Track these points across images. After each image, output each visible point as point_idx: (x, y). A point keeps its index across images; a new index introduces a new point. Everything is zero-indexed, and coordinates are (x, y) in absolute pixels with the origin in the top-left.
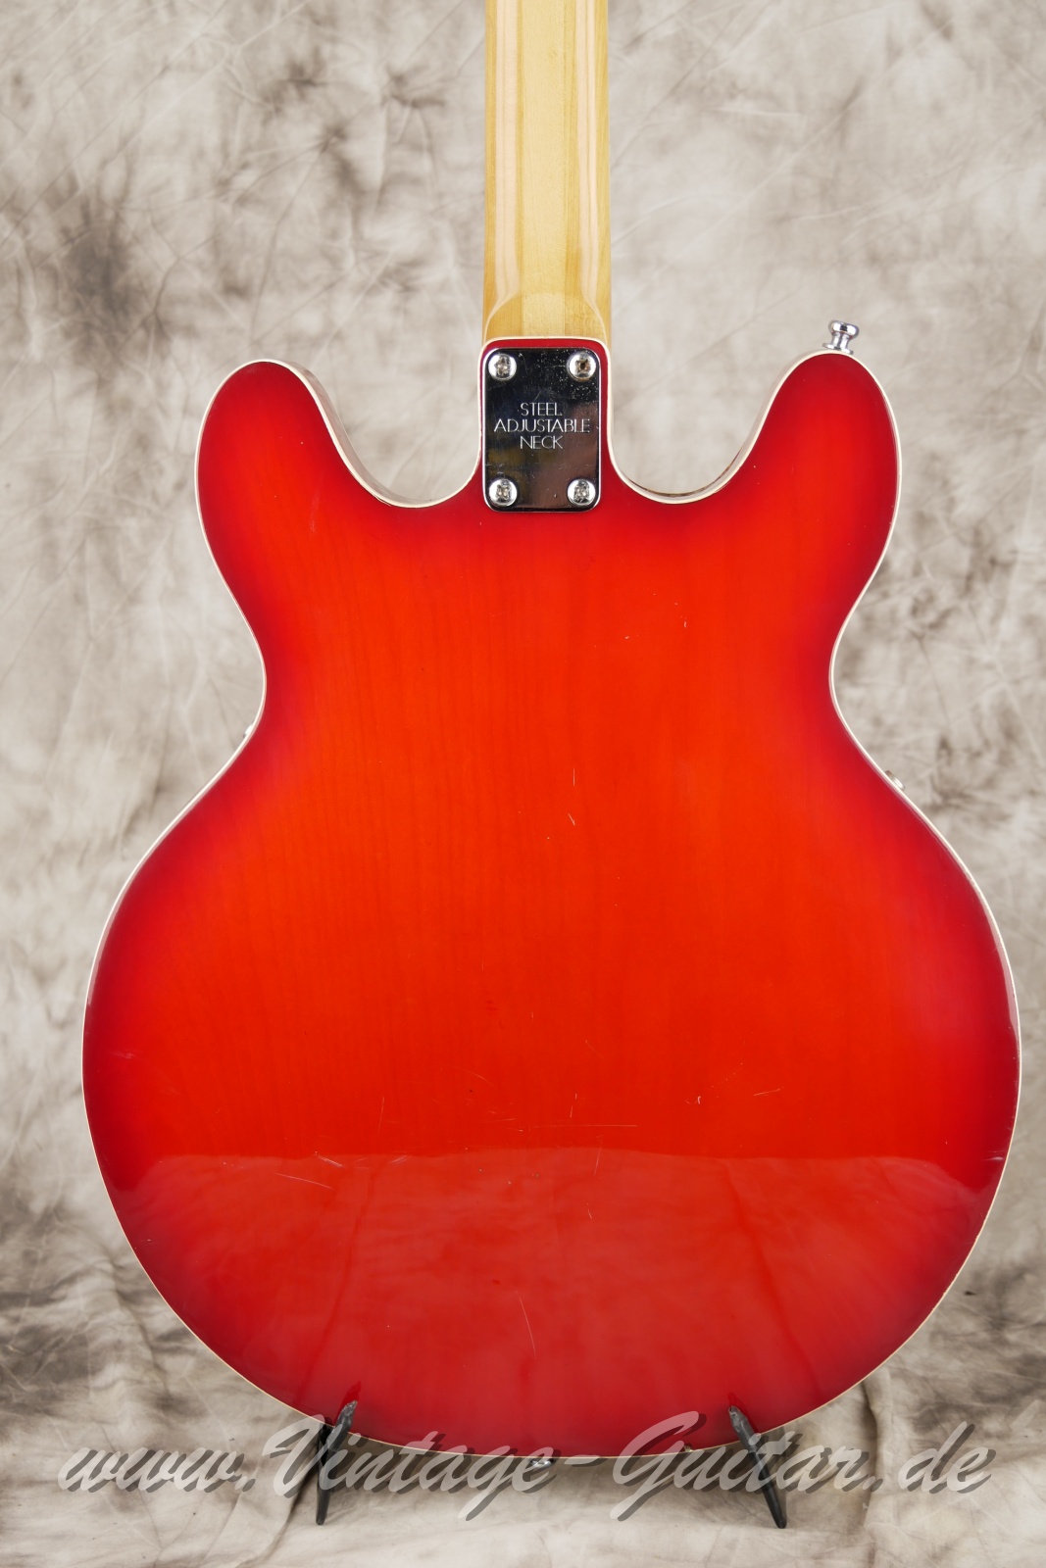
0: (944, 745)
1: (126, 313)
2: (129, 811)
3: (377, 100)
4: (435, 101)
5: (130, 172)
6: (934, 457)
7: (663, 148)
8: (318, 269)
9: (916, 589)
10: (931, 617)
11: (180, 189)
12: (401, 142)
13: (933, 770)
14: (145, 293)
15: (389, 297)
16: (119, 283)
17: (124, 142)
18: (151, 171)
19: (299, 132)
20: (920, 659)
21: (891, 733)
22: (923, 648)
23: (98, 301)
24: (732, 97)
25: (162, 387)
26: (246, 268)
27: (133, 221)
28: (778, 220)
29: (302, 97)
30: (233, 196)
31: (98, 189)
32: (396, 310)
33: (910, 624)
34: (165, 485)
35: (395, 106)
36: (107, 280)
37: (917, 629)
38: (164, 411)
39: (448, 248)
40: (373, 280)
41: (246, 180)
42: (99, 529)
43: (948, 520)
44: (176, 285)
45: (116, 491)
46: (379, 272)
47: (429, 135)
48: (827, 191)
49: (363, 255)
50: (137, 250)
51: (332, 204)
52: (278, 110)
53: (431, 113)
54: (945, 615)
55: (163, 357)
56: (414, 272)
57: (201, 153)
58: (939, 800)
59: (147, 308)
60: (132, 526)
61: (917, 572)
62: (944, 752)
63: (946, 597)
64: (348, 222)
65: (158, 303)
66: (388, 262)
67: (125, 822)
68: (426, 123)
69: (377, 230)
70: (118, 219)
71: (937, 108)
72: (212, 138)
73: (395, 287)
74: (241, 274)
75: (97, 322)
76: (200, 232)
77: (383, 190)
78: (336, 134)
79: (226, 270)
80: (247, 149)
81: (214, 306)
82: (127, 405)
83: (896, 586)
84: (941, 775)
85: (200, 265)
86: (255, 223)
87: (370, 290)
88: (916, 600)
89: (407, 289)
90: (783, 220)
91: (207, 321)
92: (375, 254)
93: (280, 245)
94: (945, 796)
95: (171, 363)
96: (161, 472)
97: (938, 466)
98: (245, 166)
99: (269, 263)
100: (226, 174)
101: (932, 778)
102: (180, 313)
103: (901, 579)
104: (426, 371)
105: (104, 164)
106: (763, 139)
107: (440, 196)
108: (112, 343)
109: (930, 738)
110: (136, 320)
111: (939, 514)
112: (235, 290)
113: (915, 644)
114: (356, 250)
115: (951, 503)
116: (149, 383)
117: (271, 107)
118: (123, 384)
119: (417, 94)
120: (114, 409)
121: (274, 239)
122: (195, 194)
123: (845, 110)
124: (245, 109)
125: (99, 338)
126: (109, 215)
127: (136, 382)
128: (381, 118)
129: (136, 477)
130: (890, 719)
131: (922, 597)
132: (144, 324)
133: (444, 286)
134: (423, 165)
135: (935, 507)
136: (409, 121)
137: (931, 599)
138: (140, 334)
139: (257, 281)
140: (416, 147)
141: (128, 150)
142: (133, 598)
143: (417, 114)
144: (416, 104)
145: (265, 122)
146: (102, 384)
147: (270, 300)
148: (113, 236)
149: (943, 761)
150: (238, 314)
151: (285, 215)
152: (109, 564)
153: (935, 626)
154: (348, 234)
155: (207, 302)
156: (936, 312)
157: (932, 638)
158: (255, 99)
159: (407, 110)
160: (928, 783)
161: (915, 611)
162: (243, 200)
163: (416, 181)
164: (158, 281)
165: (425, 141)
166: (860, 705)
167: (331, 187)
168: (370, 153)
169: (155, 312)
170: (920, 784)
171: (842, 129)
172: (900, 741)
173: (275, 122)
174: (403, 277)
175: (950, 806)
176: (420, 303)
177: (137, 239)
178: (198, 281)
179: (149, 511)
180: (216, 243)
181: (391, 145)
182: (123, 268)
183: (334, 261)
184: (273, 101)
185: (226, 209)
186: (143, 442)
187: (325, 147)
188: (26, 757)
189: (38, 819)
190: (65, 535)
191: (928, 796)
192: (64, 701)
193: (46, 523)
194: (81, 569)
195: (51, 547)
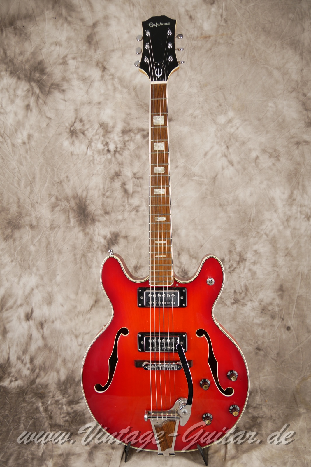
0: (235, 292)
1: (87, 218)
2: (91, 306)
3: (131, 178)
4: (141, 178)
5: (87, 193)
6: (232, 240)
7: (182, 186)
8: (121, 208)
9: (229, 264)
10: (232, 269)
11: (96, 196)
12: (135, 185)
13: (233, 296)
14: (91, 214)
15: (134, 212)
16: (86, 212)
17: (86, 188)
18: (91, 193)
19: (117, 184)
20: (230, 276)
22: (231, 274)
23: (82, 215)
24: (194, 176)
25: (94, 231)
26: (108, 209)
27: (88, 202)
28: (203, 198)
29: (118, 178)
30: (106, 196)
31: (82, 196)
32: (135, 215)
33: (229, 270)
34: (95, 248)
35: (134, 179)
36: (84, 212)
38: (95, 235)
39: (144, 204)
40: (131, 210)
41: (108, 193)
42: (84, 256)
43: (235, 251)
44: (96, 213)
45: (87, 249)
46: (132, 208)
47: (140, 184)
48: (212, 193)
49: (129, 205)
50: (89, 207)
51: (123, 196)
52: (113, 181)
53: (140, 180)
54: (235, 268)
55: (94, 225)
56: (138, 208)
57: (100, 189)
58: (234, 302)
59: (91, 217)
60: (90, 255)
61: (230, 261)
62: (235, 293)
63: (235, 265)
64: (126, 199)
65: (93, 216)
66: (134, 206)
67: (90, 308)
68: (139, 182)
69: (132, 201)
70: (85, 201)
71: (231, 178)
72: (102, 187)
73: (135, 211)
74: (108, 210)
75: (82, 219)
76: (100, 203)
77: (132, 194)
78: (124, 184)
79: (105, 210)
80: (108, 188)
81: (103, 216)
82: (88, 233)
83: (226, 263)
84: (235, 297)
85: (100, 209)
86: (110, 201)
87: (131, 212)
88: (229, 266)
89: (137, 211)
90: (204, 198)
91: (102, 219)
92: (131, 205)
93: (114, 204)
94: (235, 301)
95: (95, 226)
96: (95, 245)
97: (233, 242)
98: (108, 191)
99: (112, 208)
100: (104, 193)
101: (233, 298)
102: (97, 218)
103: (227, 262)
104: (141, 225)
105: (83, 191)
106: (200, 184)
107: (143, 194)
108: (85, 223)
110: (89, 219)
111: (233, 250)
112: (107, 213)
113: (229, 274)
114: (128, 205)
115: (235, 248)
116: (92, 230)
117: (112, 180)
118: (87, 230)
119: (138, 177)
120: (86, 234)
121: (113, 203)
122: (99, 196)
123: (214, 179)
124: (107, 181)
125: (83, 222)
126: (84, 200)
127: (90, 229)
128: (132, 181)
129: (90, 246)
131: (231, 265)
132: (91, 219)
133: (144, 210)
134: (139, 189)
135: (233, 249)
136: (137, 181)
137: (232, 265)
138: (90, 221)
139: (110, 211)
140: (138, 186)
141: (87, 189)
142: (90, 268)
143: (138, 180)
144: (138, 178)
145: (111, 183)
146: (84, 230)
147: (113, 214)
148: (85, 204)
149: (235, 295)
150: (107, 217)
151: (115, 199)
152: (86, 262)
153: (233, 270)
154: (126, 202)
155: (102, 215)
156: (232, 215)
157: (232, 273)
158: (109, 179)
159: (136, 180)
160: (232, 298)
161: (229, 268)
162: (107, 197)
163: (138, 192)
164: (93, 212)
165: (140, 185)
167: (123, 193)
168: (130, 187)
169: (92, 217)
170: (231, 299)
171: (214, 182)
172: (227, 291)
173: (113, 183)
174: (136, 209)
175: (236, 303)
176: (140, 214)
177: (89, 205)
178: (100, 212)
179: (93, 252)
180: (103, 205)
181: (134, 186)
182: (87, 210)
183: (124, 206)
184: (112, 179)
185: (104, 199)
186: (91, 240)
187: (122, 186)
188: (72, 296)
189: (75, 307)
190: (78, 257)
191: (232, 301)
192: (79, 286)
193: (75, 255)
194: (81, 263)
195: (75, 259)
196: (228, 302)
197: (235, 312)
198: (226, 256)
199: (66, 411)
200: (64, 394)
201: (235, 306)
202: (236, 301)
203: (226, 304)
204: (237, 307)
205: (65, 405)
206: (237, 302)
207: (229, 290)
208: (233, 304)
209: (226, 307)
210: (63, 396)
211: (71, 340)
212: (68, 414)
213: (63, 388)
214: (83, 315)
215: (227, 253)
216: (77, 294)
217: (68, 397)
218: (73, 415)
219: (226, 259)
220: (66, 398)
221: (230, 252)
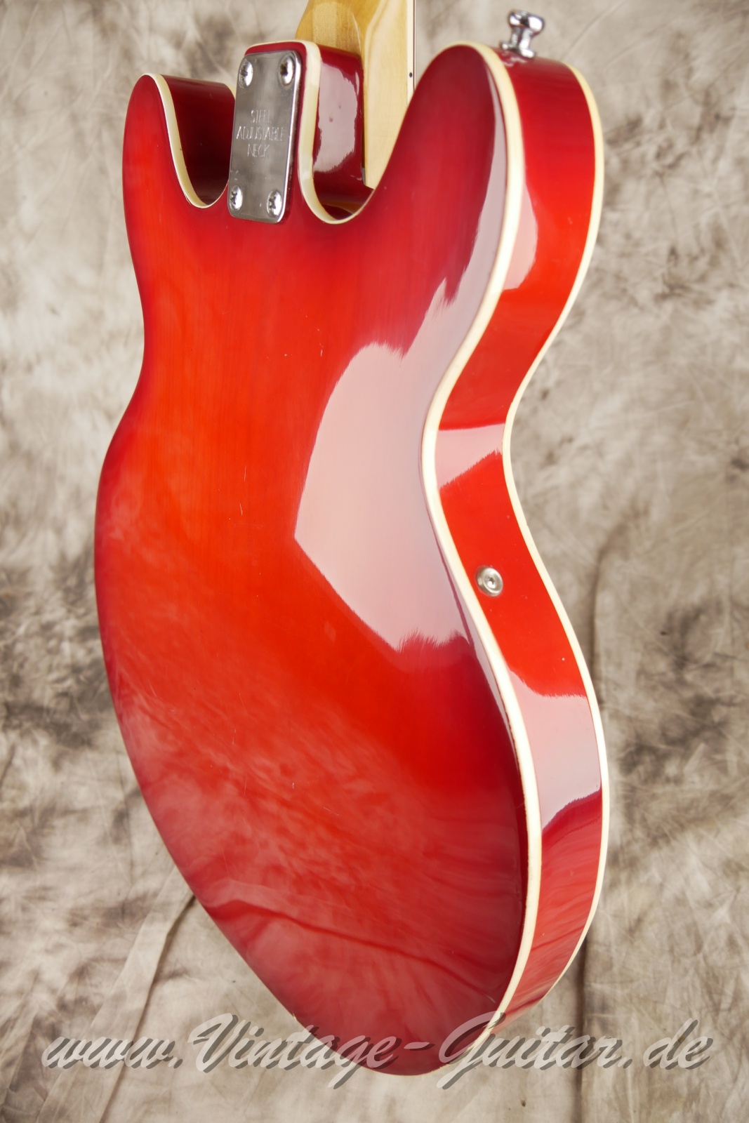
0: (673, 252)
6: (680, 35)
9: (660, 139)
10: (670, 159)
13: (664, 270)
20: (660, 191)
21: (637, 244)
22: (662, 182)
33: (655, 165)
37: (659, 169)
43: (687, 85)
54: (680, 158)
58: (667, 290)
61: (662, 126)
62: (673, 257)
63: (681, 144)
83: (646, 137)
88: (660, 147)
94: (671, 287)
97: (682, 42)
101: (663, 275)
103: (650, 131)
109: (664, 248)
111: (680, 81)
113: (657, 180)
115: (690, 72)
127: (117, 10)
130: (637, 235)
135: (678, 76)
137: (671, 146)
149: (672, 263)
153: (673, 166)
157: (670, 175)
160: (660, 278)
161: (659, 156)
166: (616, 224)
170: (655, 279)
172: (643, 250)
175: (674, 294)
188: (86, 277)
189: (98, 316)
190: (88, 125)
191: (660, 288)
192: (102, 239)
193: (74, 118)
194: (102, 149)
195: (79, 135)
196: (644, 293)
197: (667, 331)
198: (648, 104)
199: (68, 660)
200: (73, 603)
201: (669, 306)
202: (674, 289)
203: (633, 302)
204: (676, 311)
205: (71, 640)
206: (678, 291)
207: (648, 247)
208: (663, 297)
209: (635, 311)
210: (69, 611)
211: (95, 427)
212: (75, 669)
213: (72, 582)
214: (126, 344)
215: (654, 91)
216: (99, 267)
217: (85, 614)
218: (89, 673)
219: (649, 119)
220: (79, 617)
221: (668, 87)
